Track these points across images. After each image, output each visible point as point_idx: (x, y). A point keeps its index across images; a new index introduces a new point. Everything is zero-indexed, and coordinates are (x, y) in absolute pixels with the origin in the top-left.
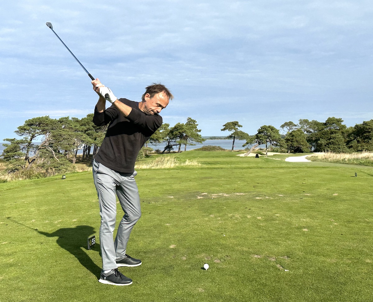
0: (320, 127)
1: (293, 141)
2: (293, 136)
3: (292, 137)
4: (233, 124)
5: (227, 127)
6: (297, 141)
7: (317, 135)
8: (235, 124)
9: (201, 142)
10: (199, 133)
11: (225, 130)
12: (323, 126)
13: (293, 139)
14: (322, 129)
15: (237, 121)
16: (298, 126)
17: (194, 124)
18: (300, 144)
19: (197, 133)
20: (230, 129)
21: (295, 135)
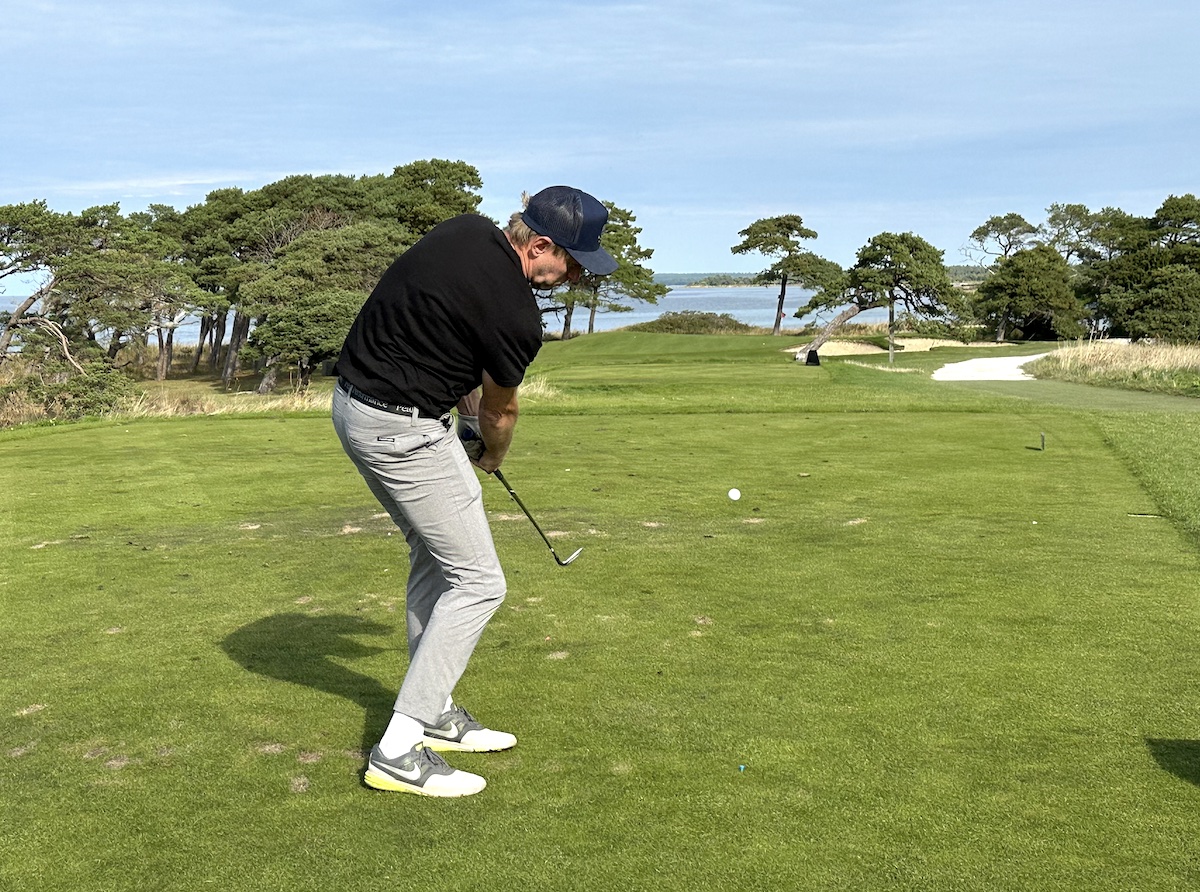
0: (1133, 238)
1: (1018, 291)
2: (1018, 272)
3: (1014, 276)
4: (780, 225)
5: (758, 236)
6: (1032, 294)
7: (1120, 267)
8: (789, 225)
9: (650, 298)
10: (645, 263)
11: (747, 248)
12: (1146, 232)
13: (1017, 285)
14: (1139, 245)
15: (795, 214)
16: (1045, 231)
17: (628, 226)
18: (1048, 306)
19: (638, 263)
20: (768, 246)
21: (1025, 268)
